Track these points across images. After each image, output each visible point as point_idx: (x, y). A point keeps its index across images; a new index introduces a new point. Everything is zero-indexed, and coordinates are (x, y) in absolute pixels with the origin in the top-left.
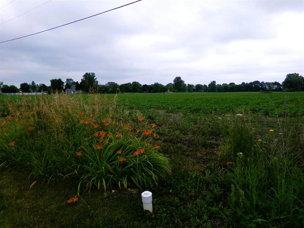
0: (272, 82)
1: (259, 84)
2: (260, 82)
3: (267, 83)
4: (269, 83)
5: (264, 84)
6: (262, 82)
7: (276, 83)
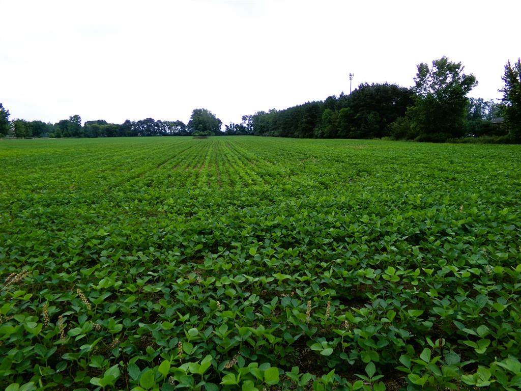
0: (172, 121)
1: (154, 124)
2: (156, 121)
3: (165, 122)
4: (169, 122)
5: (162, 123)
6: (158, 121)
7: (179, 123)
